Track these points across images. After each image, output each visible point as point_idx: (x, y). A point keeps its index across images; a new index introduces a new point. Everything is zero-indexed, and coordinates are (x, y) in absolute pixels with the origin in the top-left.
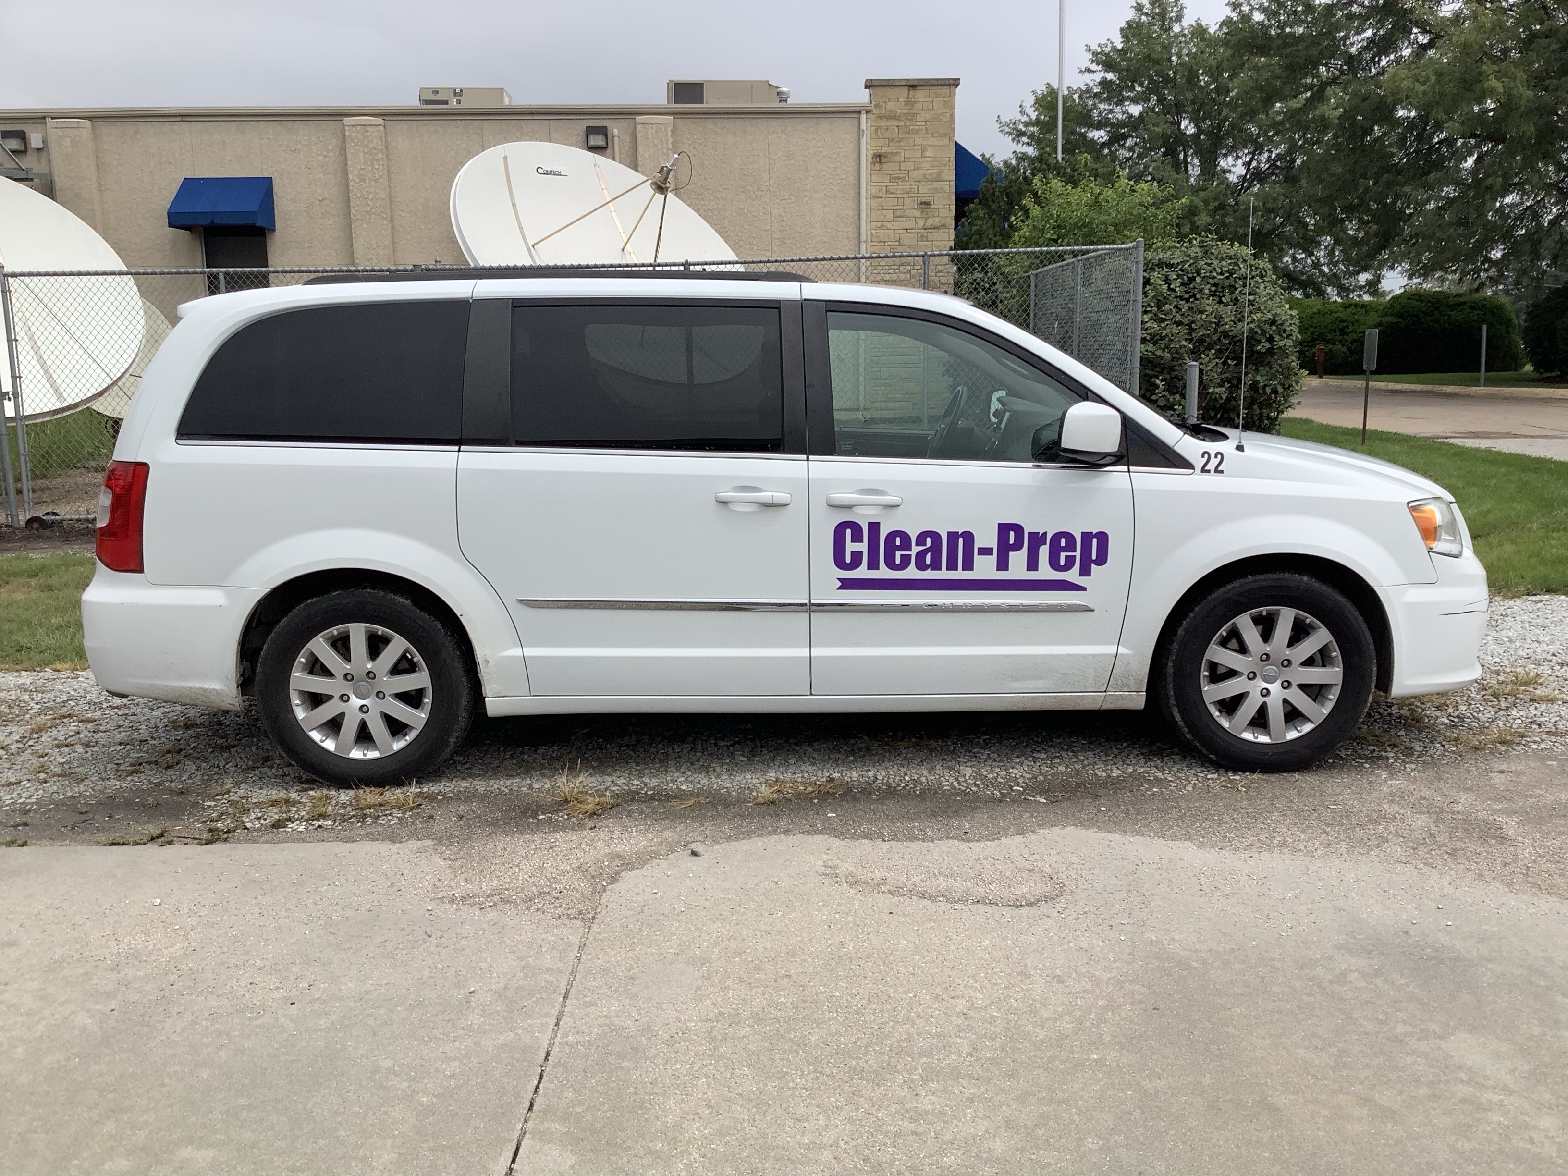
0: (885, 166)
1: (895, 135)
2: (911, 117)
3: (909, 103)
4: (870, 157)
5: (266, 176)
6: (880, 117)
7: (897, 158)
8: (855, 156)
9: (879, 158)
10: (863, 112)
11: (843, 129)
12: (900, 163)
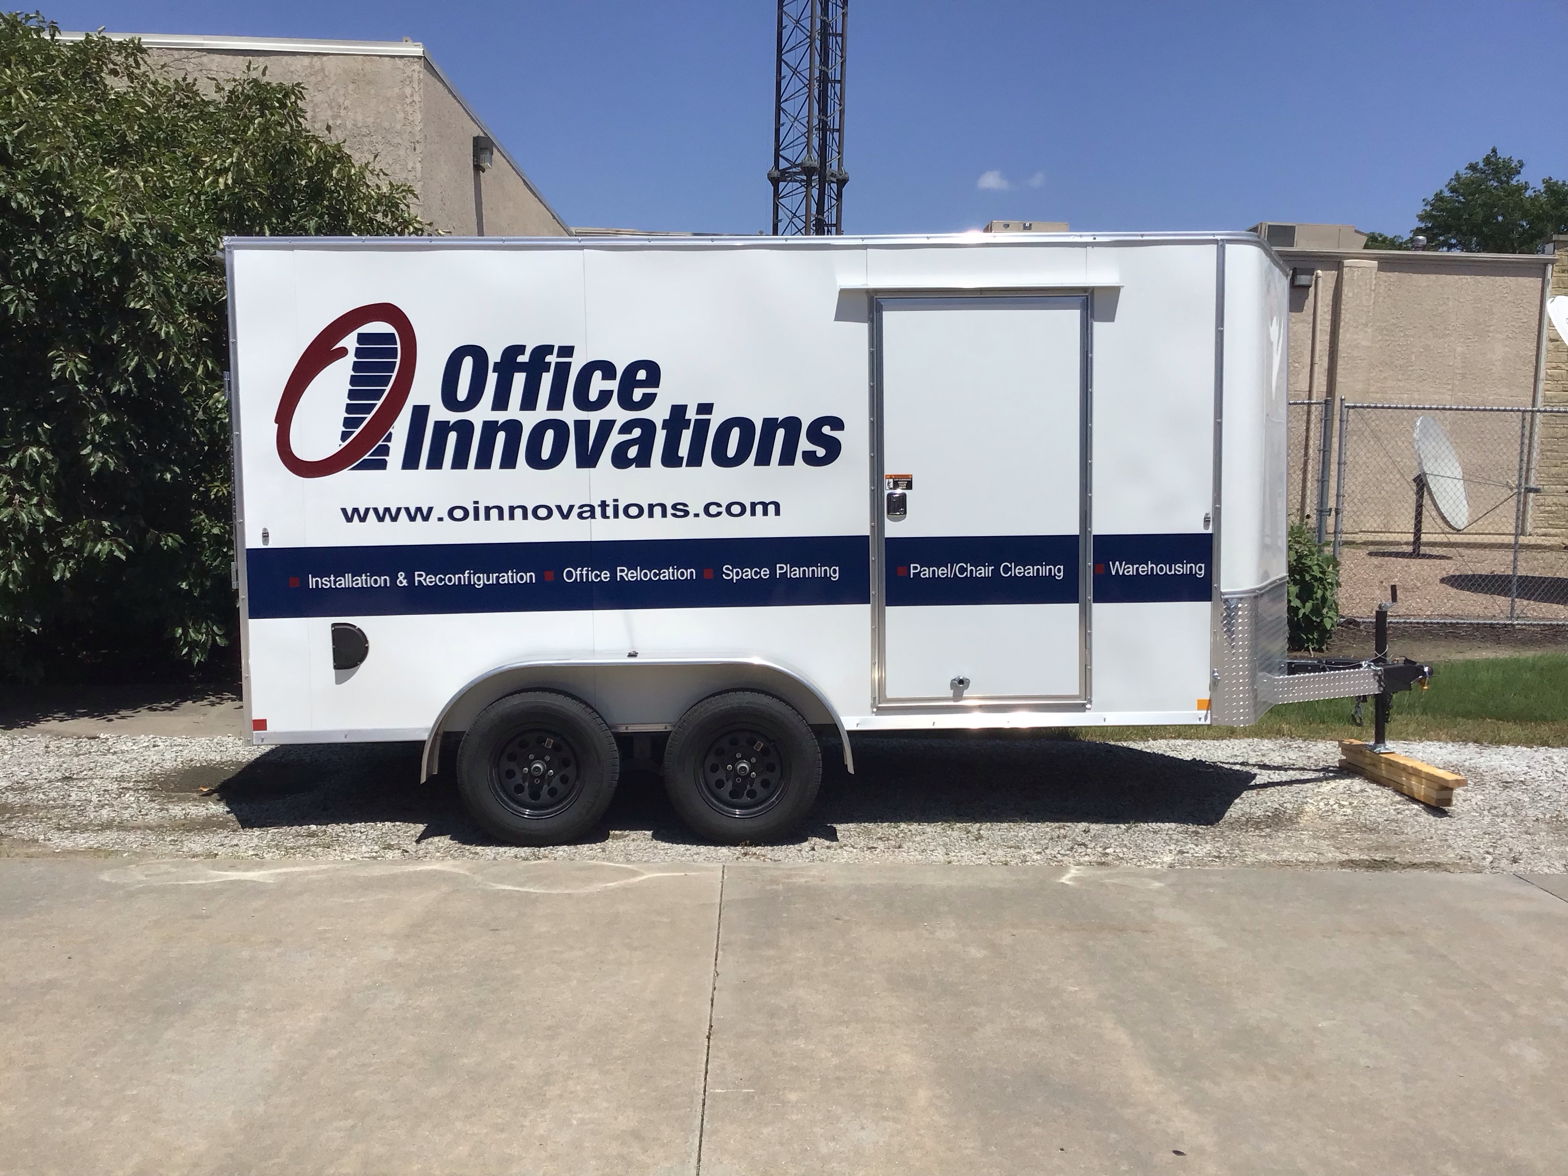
6: (1560, 269)
8: (1537, 302)
10: (1550, 264)
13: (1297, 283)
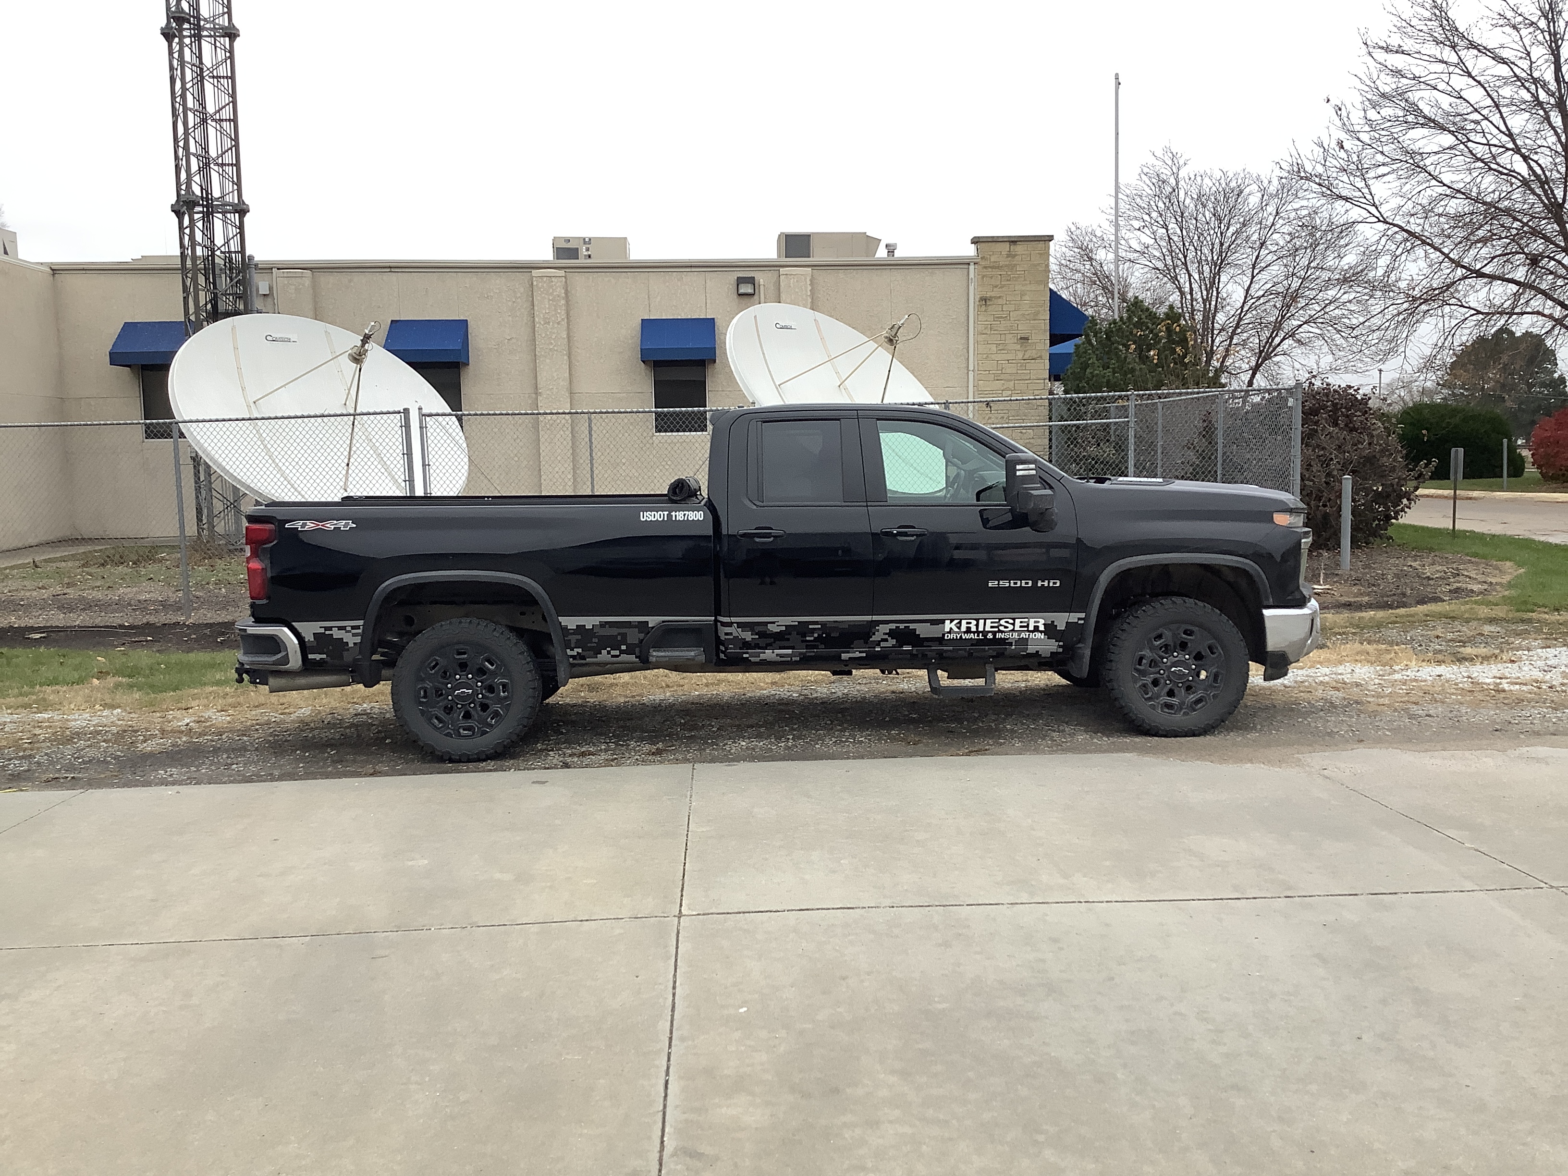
0: (990, 308)
1: (998, 283)
2: (1012, 267)
3: (1010, 255)
4: (977, 300)
5: (462, 318)
6: (985, 267)
7: (1000, 301)
8: (964, 299)
9: (984, 300)
10: (972, 264)
11: (955, 276)
12: (1002, 305)
13: (741, 291)
